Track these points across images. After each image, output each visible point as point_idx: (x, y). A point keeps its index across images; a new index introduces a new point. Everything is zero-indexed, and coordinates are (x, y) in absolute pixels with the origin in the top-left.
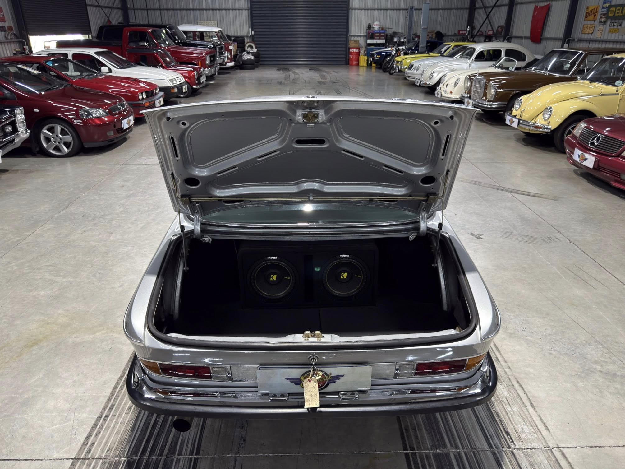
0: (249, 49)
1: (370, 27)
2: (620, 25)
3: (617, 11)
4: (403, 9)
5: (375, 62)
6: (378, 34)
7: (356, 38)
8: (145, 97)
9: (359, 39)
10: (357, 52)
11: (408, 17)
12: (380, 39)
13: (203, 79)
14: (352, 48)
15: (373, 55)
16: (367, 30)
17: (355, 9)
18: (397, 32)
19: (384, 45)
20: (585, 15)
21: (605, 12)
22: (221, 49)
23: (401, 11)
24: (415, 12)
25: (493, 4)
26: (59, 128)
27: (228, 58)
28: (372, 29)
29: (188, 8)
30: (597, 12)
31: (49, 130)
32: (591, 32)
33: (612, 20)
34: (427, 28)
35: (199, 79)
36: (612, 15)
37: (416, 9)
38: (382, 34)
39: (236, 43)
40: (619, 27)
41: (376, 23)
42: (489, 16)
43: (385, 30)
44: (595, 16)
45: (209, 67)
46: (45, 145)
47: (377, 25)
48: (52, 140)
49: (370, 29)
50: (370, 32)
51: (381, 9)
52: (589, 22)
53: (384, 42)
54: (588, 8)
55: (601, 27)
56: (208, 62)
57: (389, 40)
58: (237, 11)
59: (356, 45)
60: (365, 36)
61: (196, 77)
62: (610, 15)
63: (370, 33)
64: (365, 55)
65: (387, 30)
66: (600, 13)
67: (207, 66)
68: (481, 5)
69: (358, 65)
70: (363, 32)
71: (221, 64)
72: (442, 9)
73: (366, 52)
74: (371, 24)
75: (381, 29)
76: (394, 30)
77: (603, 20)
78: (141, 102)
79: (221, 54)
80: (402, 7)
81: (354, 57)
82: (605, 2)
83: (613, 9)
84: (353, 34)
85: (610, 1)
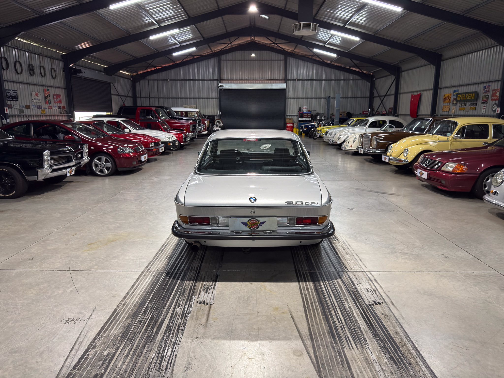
0: (218, 124)
1: (300, 109)
2: (466, 105)
3: (462, 97)
4: (323, 98)
5: (304, 132)
6: (306, 114)
7: (291, 117)
8: (153, 145)
9: (293, 117)
10: (291, 126)
11: (327, 103)
12: (307, 117)
13: (188, 139)
14: (288, 124)
15: (302, 128)
17: (290, 98)
18: (319, 112)
19: (310, 121)
20: (443, 100)
21: (455, 98)
22: (199, 122)
23: (322, 99)
24: (331, 100)
25: (385, 94)
26: (104, 158)
27: (204, 129)
28: (302, 111)
29: (177, 97)
30: (450, 98)
31: (98, 160)
32: (448, 110)
33: (460, 102)
34: (339, 110)
35: (185, 139)
36: (459, 99)
37: (332, 98)
38: (309, 114)
39: (209, 120)
40: (465, 107)
41: (304, 107)
42: (383, 102)
43: (311, 112)
44: (449, 100)
45: (192, 132)
46: (94, 169)
47: (305, 108)
48: (99, 165)
51: (308, 98)
52: (446, 104)
53: (310, 119)
54: (445, 95)
55: (454, 107)
56: (191, 129)
57: (314, 118)
58: (210, 99)
59: (291, 121)
60: (297, 116)
61: (184, 137)
62: (458, 99)
64: (297, 128)
65: (313, 111)
66: (452, 98)
67: (191, 132)
68: (377, 95)
70: (296, 113)
71: (199, 132)
72: (350, 98)
73: (298, 126)
75: (308, 111)
76: (317, 112)
77: (454, 102)
78: (151, 148)
79: (199, 125)
80: (322, 97)
81: (289, 129)
82: (455, 92)
83: (460, 95)
84: (289, 114)
85: (458, 91)
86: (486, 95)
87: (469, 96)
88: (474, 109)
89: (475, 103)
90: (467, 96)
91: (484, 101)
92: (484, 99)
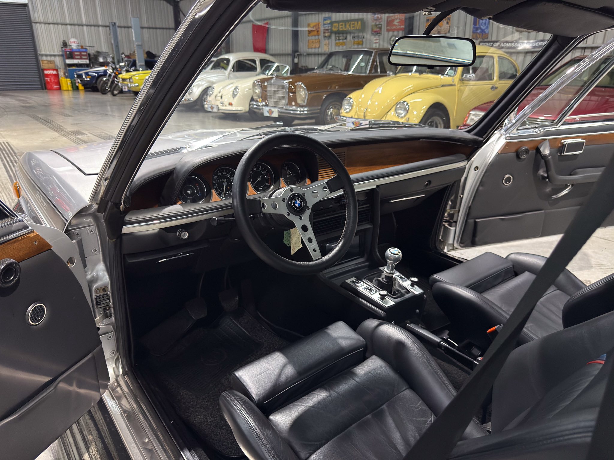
1: (65, 44)
2: (346, 39)
3: (340, 27)
4: (103, 26)
6: (77, 54)
7: (49, 58)
9: (53, 58)
10: (55, 74)
11: (112, 35)
12: (81, 59)
14: (46, 70)
16: (62, 48)
17: (40, 23)
18: (100, 51)
20: (307, 32)
21: (328, 28)
23: (101, 28)
30: (319, 28)
32: (317, 46)
37: (119, 27)
38: (83, 53)
40: (345, 41)
41: (72, 40)
43: (86, 48)
44: (318, 31)
47: (74, 42)
49: (66, 47)
50: (67, 50)
51: (74, 25)
52: (313, 38)
53: (88, 62)
54: (309, 25)
55: (327, 41)
57: (93, 60)
59: (51, 66)
60: (62, 55)
62: (335, 30)
63: (67, 52)
64: (67, 77)
65: (88, 48)
66: (322, 29)
69: (60, 89)
70: (57, 50)
73: (67, 74)
74: (67, 41)
75: (80, 48)
76: (96, 49)
77: (327, 35)
81: (53, 80)
82: (325, 19)
83: (336, 24)
84: (43, 53)
85: (330, 18)
86: (378, 23)
87: (352, 26)
88: (361, 43)
89: (361, 34)
90: (348, 26)
91: (375, 32)
92: (375, 29)
